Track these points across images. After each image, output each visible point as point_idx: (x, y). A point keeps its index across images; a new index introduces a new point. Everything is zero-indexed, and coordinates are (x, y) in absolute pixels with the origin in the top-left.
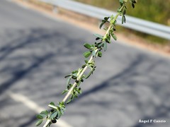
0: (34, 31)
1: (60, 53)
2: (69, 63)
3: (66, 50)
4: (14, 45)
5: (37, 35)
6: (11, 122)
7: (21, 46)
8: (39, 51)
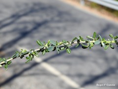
0: (35, 4)
1: (52, 20)
2: (58, 28)
3: (57, 19)
4: (21, 13)
5: (37, 8)
6: (17, 67)
7: (26, 14)
8: (38, 18)
